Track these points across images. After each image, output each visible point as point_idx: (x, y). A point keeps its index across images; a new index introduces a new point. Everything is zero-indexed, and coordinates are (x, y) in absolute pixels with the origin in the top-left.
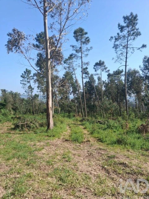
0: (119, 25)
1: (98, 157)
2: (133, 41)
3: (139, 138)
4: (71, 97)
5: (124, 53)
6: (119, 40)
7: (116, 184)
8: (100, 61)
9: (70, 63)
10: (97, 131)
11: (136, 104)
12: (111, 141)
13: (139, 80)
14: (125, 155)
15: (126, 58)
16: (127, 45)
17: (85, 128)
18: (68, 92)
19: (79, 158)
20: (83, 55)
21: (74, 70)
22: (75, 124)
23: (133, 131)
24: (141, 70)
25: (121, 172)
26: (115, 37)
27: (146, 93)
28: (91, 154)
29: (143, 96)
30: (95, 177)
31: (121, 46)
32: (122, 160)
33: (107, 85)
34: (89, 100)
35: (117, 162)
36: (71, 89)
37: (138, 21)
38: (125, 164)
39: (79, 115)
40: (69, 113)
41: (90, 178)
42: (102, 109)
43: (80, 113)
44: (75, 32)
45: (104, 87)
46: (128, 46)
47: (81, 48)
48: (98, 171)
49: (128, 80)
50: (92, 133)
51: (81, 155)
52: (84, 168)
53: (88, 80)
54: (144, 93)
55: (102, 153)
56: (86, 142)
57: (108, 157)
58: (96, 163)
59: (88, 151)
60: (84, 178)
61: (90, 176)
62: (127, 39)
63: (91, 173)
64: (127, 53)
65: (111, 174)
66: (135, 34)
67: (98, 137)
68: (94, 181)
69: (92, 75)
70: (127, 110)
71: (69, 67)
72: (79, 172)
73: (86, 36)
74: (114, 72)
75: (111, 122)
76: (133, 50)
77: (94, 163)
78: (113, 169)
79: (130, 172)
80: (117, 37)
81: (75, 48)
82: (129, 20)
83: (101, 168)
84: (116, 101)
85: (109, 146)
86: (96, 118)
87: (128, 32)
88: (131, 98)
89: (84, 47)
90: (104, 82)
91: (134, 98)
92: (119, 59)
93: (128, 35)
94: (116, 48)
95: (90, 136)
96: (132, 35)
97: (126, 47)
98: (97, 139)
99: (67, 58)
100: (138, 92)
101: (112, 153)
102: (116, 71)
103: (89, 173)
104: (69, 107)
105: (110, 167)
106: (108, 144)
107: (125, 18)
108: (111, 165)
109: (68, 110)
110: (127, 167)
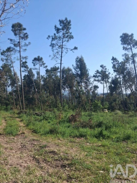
0: (55, 26)
1: (30, 149)
2: (67, 42)
3: (69, 127)
4: (9, 89)
5: (59, 52)
6: (56, 40)
7: (44, 173)
8: (39, 57)
9: (8, 55)
10: (33, 123)
11: (69, 97)
12: (44, 132)
13: (72, 77)
14: (56, 144)
15: (61, 57)
16: (62, 45)
17: (21, 121)
18: (6, 84)
19: (11, 151)
20: (21, 50)
21: (12, 63)
22: (12, 117)
23: (64, 121)
24: (74, 68)
25: (50, 160)
26: (52, 36)
27: (77, 88)
28: (24, 146)
29: (75, 91)
30: (25, 169)
31: (57, 45)
32: (52, 149)
33: (45, 80)
34: (28, 93)
35: (48, 151)
36: (9, 82)
37: (71, 26)
38: (55, 152)
39: (17, 108)
40: (7, 106)
41: (19, 171)
42: (40, 102)
43: (18, 106)
44: (13, 26)
45: (42, 81)
46: (63, 47)
47: (19, 42)
48: (28, 162)
49: (63, 76)
50: (27, 125)
51: (14, 148)
52: (14, 161)
53: (27, 74)
54: (75, 88)
55: (35, 144)
56: (20, 135)
57: (40, 147)
58: (28, 154)
59: (22, 144)
60: (13, 172)
61: (20, 168)
62: (62, 40)
63: (21, 166)
64: (62, 52)
65: (40, 164)
66: (69, 37)
67: (33, 129)
68: (23, 173)
69: (31, 69)
70: (61, 102)
71: (7, 60)
72: (9, 166)
73: (25, 32)
74: (51, 68)
75: (48, 113)
76: (67, 50)
77: (26, 154)
78: (43, 158)
79: (58, 159)
80: (54, 37)
81: (13, 42)
82: (64, 24)
83: (32, 159)
84: (53, 94)
85: (42, 136)
86: (34, 110)
87: (63, 34)
88: (66, 92)
89: (23, 42)
90: (42, 77)
91: (68, 92)
92: (55, 57)
93: (63, 37)
94: (53, 47)
95: (25, 128)
96: (66, 38)
97: (61, 47)
98: (32, 130)
99: (5, 50)
100: (71, 87)
101: (44, 143)
102: (53, 68)
103: (19, 166)
104: (7, 100)
105: (41, 157)
106: (41, 135)
107: (61, 22)
108: (41, 155)
109: (6, 102)
110: (56, 154)
